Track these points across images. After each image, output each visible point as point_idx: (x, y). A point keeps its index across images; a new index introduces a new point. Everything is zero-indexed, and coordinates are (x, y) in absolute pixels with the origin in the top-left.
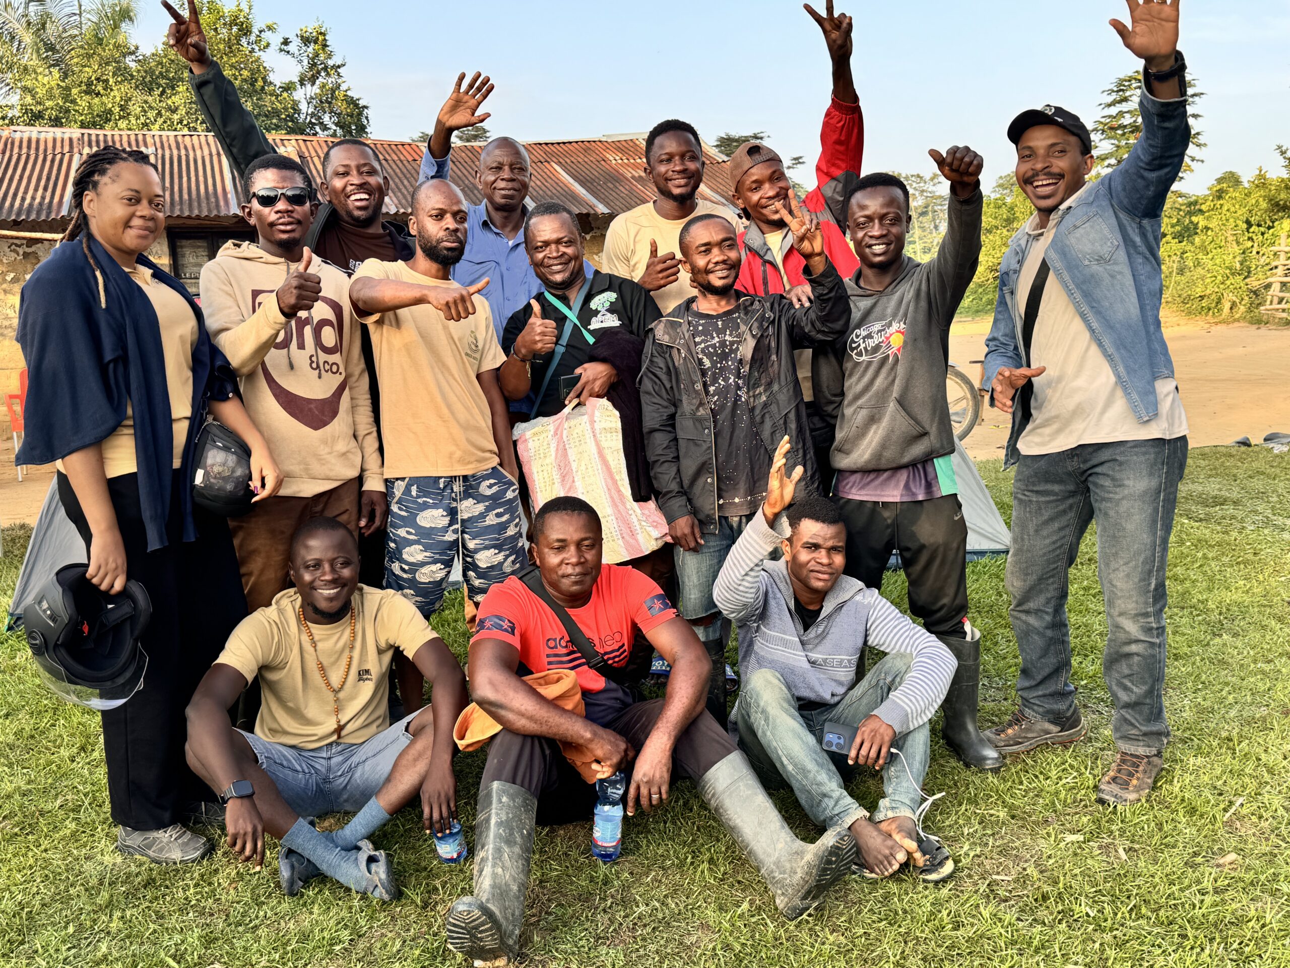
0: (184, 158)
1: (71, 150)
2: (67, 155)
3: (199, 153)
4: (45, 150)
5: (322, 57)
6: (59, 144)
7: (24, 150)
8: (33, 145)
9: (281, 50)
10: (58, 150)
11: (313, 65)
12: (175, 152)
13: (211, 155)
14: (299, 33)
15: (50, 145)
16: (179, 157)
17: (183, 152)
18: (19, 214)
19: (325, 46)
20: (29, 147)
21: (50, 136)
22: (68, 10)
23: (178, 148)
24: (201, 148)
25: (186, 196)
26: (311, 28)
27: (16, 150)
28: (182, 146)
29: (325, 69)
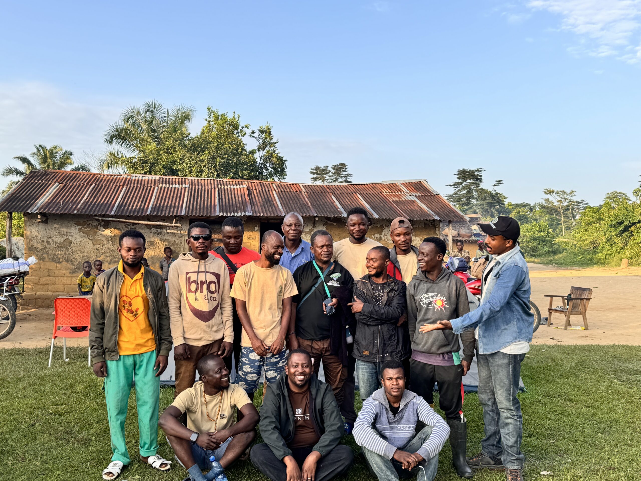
0: (200, 189)
1: (154, 186)
2: (153, 187)
3: (206, 187)
4: (144, 185)
5: (268, 139)
6: (150, 182)
7: (136, 185)
8: (140, 183)
9: (251, 136)
10: (149, 185)
11: (264, 142)
12: (197, 187)
13: (211, 188)
14: (259, 128)
15: (146, 183)
16: (198, 189)
17: (200, 187)
18: (130, 213)
19: (270, 134)
20: (138, 183)
21: (147, 178)
22: (162, 115)
23: (198, 185)
24: (208, 185)
25: (198, 207)
26: (264, 126)
27: (132, 185)
28: (200, 184)
29: (270, 144)
